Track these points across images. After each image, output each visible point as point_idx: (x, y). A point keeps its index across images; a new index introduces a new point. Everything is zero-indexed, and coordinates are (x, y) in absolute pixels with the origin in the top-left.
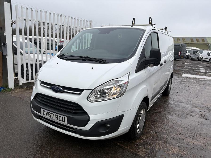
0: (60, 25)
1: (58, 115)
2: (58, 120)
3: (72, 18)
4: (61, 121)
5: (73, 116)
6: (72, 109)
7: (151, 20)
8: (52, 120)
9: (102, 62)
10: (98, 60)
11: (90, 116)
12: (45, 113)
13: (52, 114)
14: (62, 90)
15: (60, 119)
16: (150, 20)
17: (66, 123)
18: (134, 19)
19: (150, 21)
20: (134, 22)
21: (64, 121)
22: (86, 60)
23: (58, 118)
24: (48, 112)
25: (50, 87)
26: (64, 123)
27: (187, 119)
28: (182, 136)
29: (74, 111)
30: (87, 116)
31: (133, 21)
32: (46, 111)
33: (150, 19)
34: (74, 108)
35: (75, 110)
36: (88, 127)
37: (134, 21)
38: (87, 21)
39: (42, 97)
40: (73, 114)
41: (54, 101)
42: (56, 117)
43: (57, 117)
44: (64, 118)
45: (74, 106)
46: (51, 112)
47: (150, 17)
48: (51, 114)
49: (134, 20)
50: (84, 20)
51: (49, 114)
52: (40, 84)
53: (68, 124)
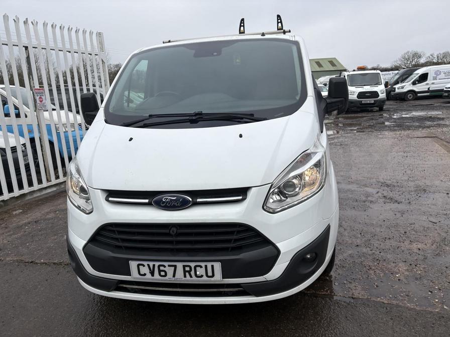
0: (26, 48)
1: (193, 265)
2: (191, 277)
3: (62, 28)
4: (202, 276)
5: (237, 255)
6: (229, 241)
7: (281, 22)
8: (173, 281)
9: (245, 120)
10: (234, 115)
11: (278, 245)
12: (145, 270)
13: (169, 266)
14: (191, 199)
15: (198, 273)
16: (278, 23)
17: (218, 278)
18: (243, 20)
19: (280, 24)
20: (242, 28)
21: (210, 274)
22: (199, 120)
23: (193, 273)
24: (157, 264)
25: (147, 201)
26: (212, 279)
27: (370, 209)
28: (392, 241)
29: (234, 243)
30: (271, 247)
31: (241, 26)
32: (148, 265)
33: (278, 20)
34: (235, 237)
35: (236, 240)
36: (277, 271)
37: (244, 26)
38: (91, 33)
39: (120, 233)
40: (231, 251)
41: (168, 235)
42: (185, 272)
43: (187, 271)
44: (212, 266)
45: (232, 233)
46: (166, 264)
47: (278, 16)
48: (167, 269)
49: (243, 23)
50: (84, 32)
51: (162, 268)
52: (107, 200)
53: (223, 278)
